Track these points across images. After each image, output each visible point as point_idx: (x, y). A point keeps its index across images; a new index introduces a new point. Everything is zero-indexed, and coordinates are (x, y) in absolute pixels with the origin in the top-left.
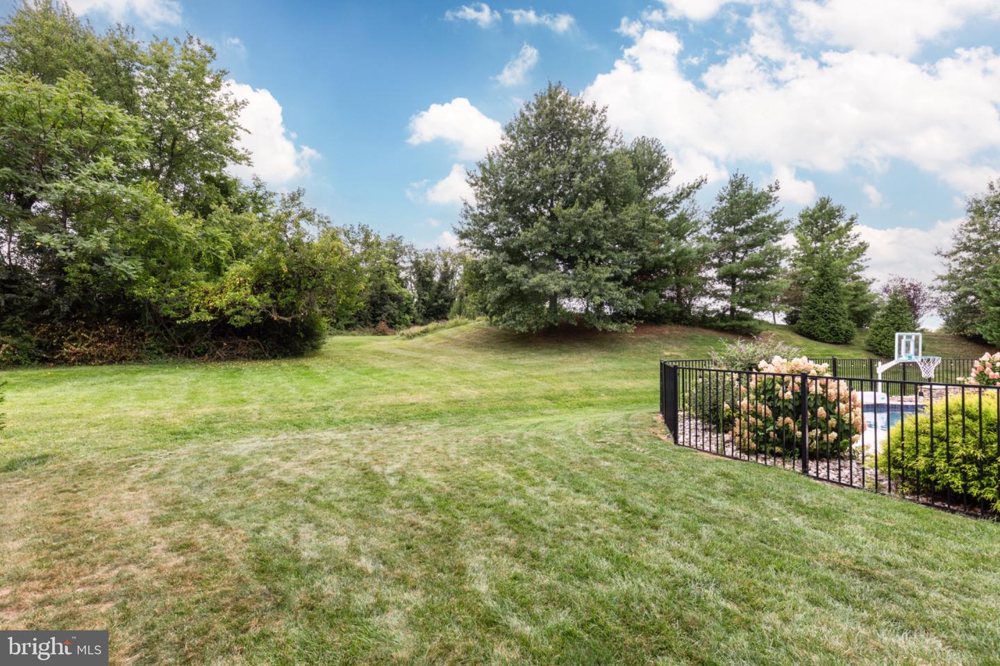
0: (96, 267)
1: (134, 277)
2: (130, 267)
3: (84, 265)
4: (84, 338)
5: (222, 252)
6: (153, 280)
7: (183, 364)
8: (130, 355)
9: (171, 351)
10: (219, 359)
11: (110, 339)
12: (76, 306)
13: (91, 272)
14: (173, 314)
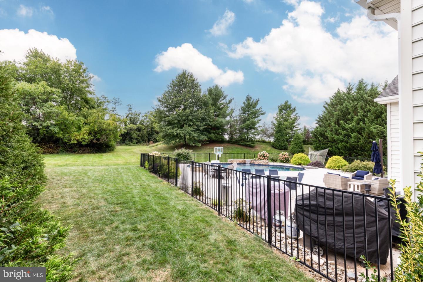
0: (47, 129)
1: (57, 132)
2: (56, 129)
3: (44, 129)
4: (44, 148)
5: (81, 124)
6: (61, 132)
7: (69, 154)
8: (56, 152)
9: (67, 151)
10: (80, 153)
11: (51, 147)
12: (42, 139)
13: (46, 131)
14: (67, 141)
